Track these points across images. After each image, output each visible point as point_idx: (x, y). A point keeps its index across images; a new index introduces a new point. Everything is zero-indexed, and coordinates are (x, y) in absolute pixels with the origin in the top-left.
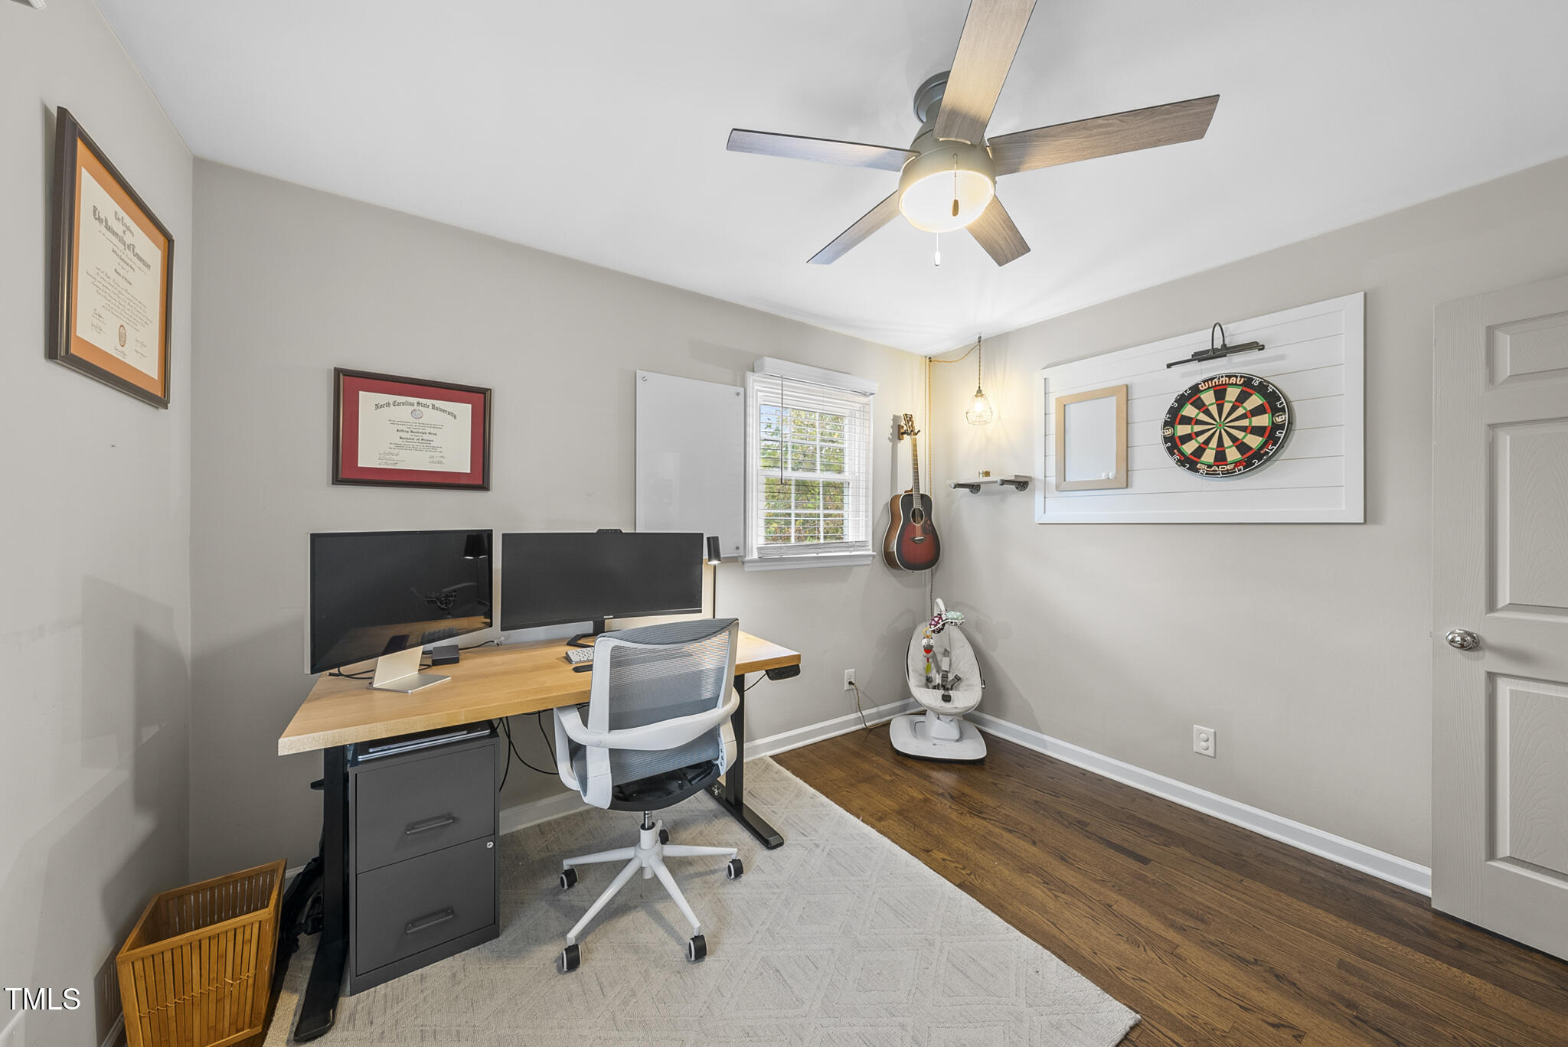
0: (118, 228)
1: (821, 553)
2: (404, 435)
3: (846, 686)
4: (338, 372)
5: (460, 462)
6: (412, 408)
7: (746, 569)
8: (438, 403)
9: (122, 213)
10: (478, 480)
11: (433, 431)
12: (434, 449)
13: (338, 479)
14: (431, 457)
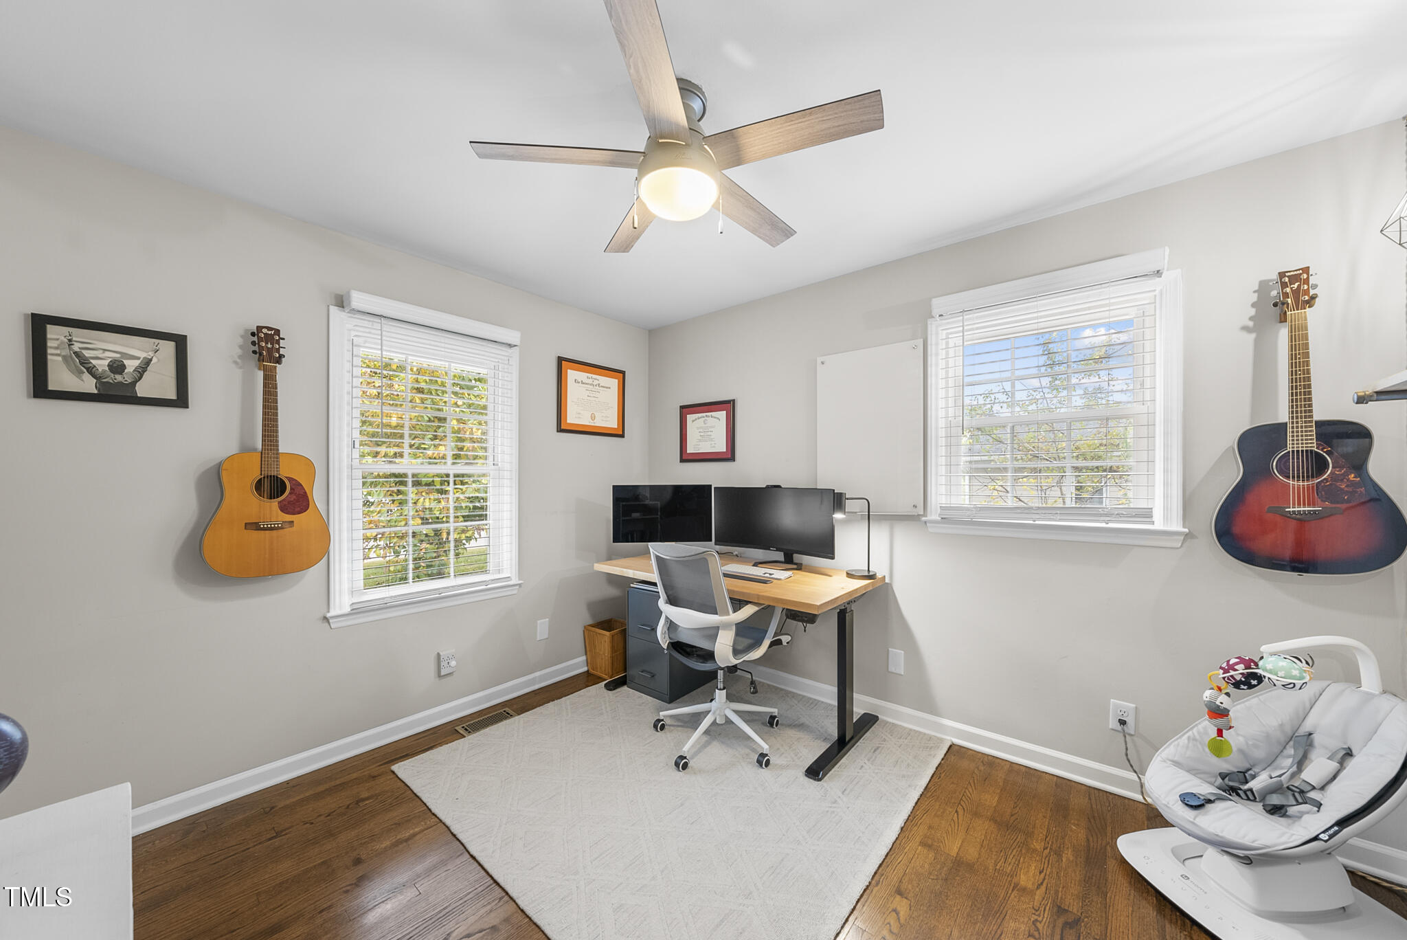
0: (590, 381)
1: (1039, 519)
2: (702, 434)
3: (1113, 724)
4: (681, 407)
5: (721, 447)
6: (703, 419)
7: (930, 530)
8: (713, 414)
9: (590, 375)
10: (729, 456)
11: (710, 430)
12: (712, 440)
13: (682, 460)
14: (711, 444)
